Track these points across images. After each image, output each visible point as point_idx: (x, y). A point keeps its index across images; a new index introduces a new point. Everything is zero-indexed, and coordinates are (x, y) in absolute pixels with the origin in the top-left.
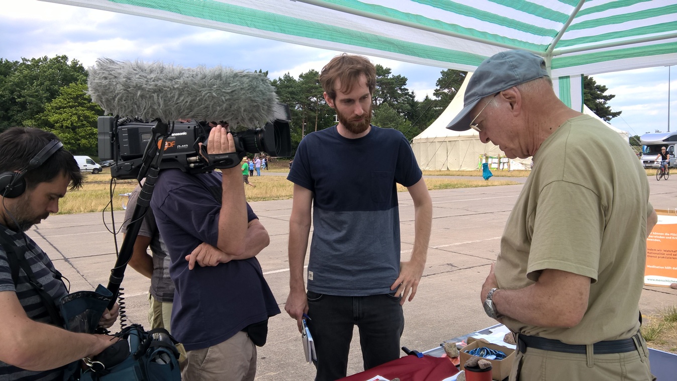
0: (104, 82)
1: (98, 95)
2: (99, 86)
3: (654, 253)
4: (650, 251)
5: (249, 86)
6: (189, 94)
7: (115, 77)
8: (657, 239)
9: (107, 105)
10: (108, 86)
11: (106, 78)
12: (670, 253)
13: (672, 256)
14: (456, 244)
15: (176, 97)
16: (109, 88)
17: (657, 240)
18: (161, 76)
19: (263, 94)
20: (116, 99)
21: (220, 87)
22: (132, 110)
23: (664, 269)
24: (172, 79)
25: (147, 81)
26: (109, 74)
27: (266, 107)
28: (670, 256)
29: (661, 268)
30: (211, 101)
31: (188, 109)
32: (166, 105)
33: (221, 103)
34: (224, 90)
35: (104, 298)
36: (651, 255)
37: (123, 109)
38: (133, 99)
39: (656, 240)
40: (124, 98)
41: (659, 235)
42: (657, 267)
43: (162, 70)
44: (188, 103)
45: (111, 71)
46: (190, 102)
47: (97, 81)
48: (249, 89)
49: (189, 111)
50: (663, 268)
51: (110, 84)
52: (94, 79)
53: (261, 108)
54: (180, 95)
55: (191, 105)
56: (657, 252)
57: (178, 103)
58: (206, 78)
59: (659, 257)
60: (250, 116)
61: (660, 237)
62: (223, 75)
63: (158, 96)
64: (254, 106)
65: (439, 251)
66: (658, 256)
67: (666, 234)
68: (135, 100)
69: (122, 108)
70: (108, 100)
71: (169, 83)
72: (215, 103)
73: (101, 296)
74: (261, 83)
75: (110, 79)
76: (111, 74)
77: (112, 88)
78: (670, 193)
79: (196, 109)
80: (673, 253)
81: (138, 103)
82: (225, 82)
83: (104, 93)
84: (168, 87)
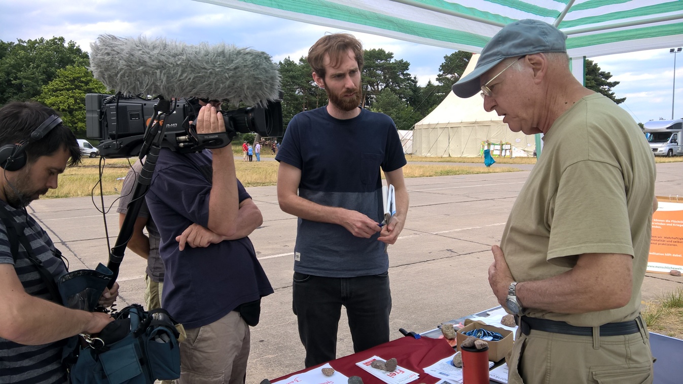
0: (107, 58)
1: (100, 72)
2: (101, 62)
3: (655, 240)
5: (252, 63)
6: (192, 71)
7: (118, 53)
8: (658, 225)
9: (110, 82)
10: (110, 62)
11: (108, 54)
12: (670, 240)
13: (673, 243)
14: (456, 230)
15: (179, 74)
16: (112, 64)
17: (658, 227)
18: (165, 52)
19: (266, 72)
20: (119, 75)
21: (223, 64)
22: (134, 87)
23: (664, 256)
24: (175, 56)
25: (150, 57)
26: (112, 50)
27: (269, 85)
28: (671, 243)
29: (661, 254)
30: (214, 78)
31: (191, 86)
32: (168, 81)
33: (224, 80)
34: (227, 67)
35: (104, 277)
37: (126, 86)
38: (136, 75)
39: (656, 227)
40: (126, 75)
41: (660, 222)
42: (657, 254)
43: (165, 46)
44: (191, 80)
45: (114, 47)
46: (193, 79)
47: (99, 57)
48: (252, 67)
49: (192, 87)
50: (663, 254)
51: (112, 60)
52: (97, 55)
53: (264, 85)
54: (183, 72)
55: (194, 82)
56: (658, 239)
57: (181, 80)
58: (209, 55)
59: (659, 244)
60: (253, 93)
61: (661, 224)
62: (226, 51)
63: (161, 72)
64: (257, 84)
65: (439, 237)
66: (658, 242)
67: (667, 221)
68: (138, 77)
69: (124, 84)
70: (110, 77)
71: (172, 60)
72: (218, 80)
73: (102, 274)
74: (264, 61)
75: (113, 55)
76: (114, 50)
77: (115, 64)
78: (671, 181)
79: (199, 86)
80: (673, 240)
81: (140, 79)
82: (228, 59)
83: (107, 69)
84: (172, 64)
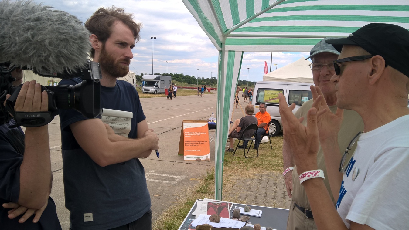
3: (188, 144)
4: (186, 143)
28: (195, 144)
29: (192, 151)
36: (187, 144)
39: (189, 136)
41: (190, 134)
42: (190, 151)
56: (190, 143)
59: (190, 145)
61: (191, 135)
67: (193, 133)
80: (197, 143)
